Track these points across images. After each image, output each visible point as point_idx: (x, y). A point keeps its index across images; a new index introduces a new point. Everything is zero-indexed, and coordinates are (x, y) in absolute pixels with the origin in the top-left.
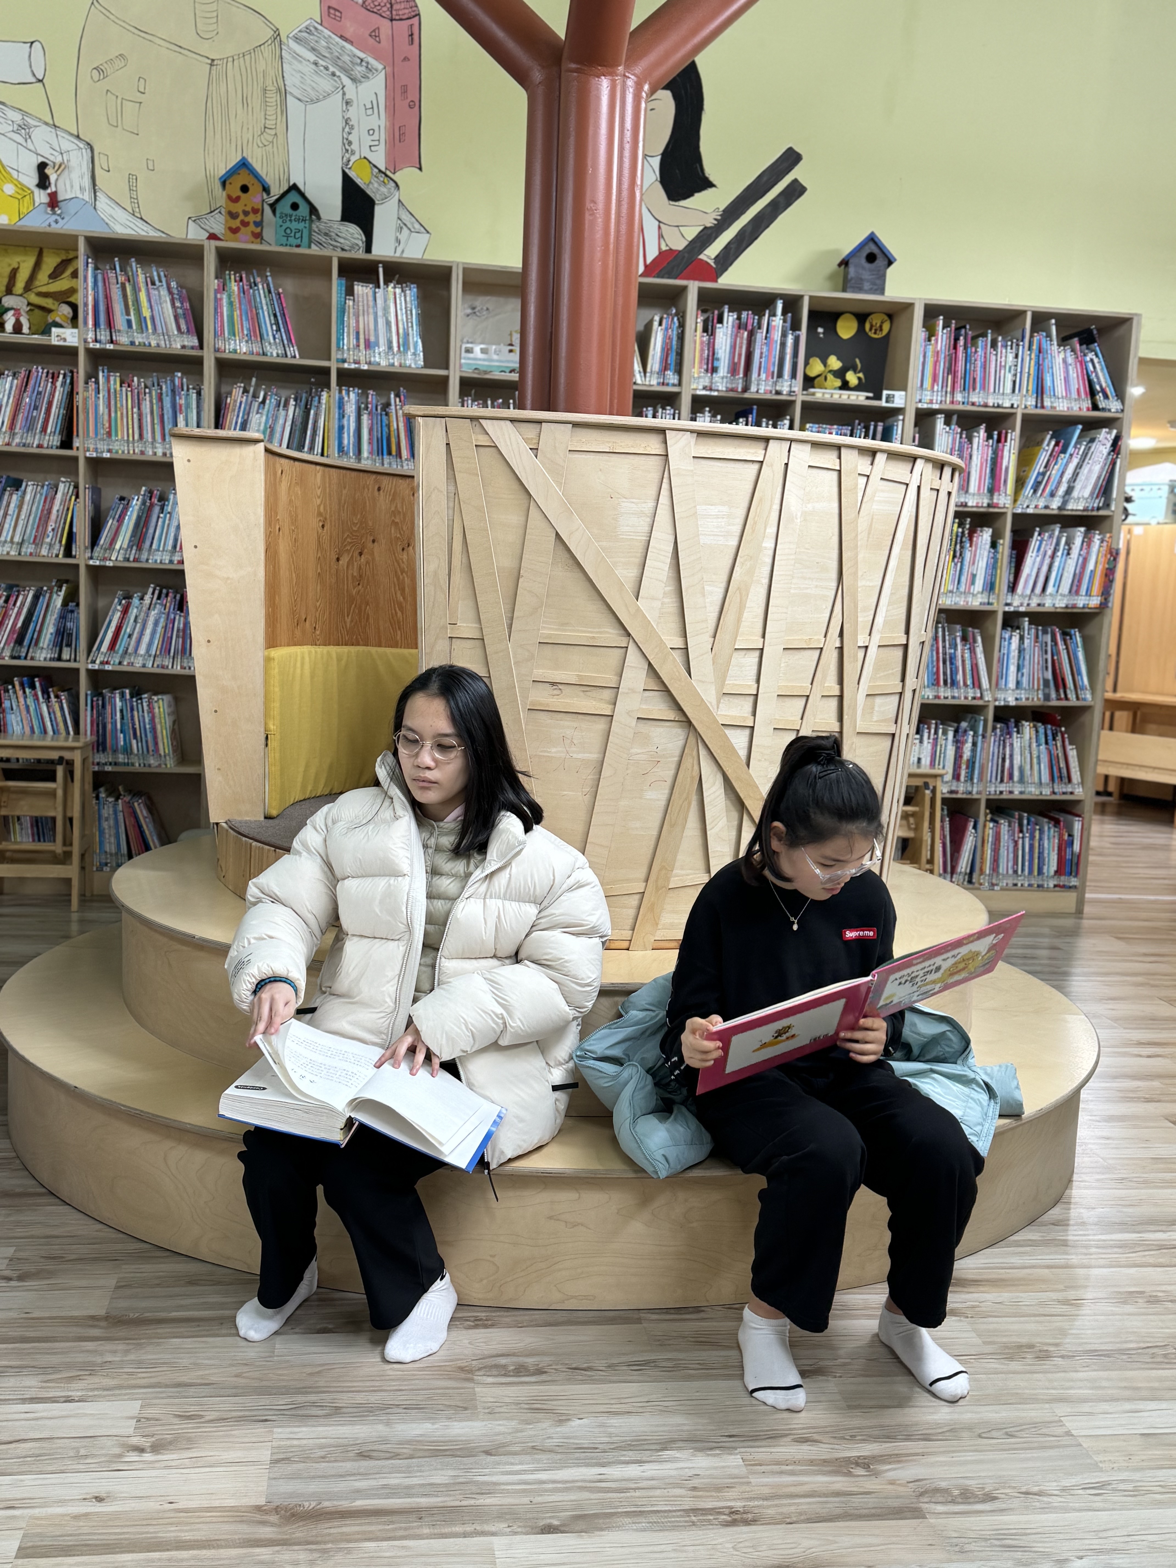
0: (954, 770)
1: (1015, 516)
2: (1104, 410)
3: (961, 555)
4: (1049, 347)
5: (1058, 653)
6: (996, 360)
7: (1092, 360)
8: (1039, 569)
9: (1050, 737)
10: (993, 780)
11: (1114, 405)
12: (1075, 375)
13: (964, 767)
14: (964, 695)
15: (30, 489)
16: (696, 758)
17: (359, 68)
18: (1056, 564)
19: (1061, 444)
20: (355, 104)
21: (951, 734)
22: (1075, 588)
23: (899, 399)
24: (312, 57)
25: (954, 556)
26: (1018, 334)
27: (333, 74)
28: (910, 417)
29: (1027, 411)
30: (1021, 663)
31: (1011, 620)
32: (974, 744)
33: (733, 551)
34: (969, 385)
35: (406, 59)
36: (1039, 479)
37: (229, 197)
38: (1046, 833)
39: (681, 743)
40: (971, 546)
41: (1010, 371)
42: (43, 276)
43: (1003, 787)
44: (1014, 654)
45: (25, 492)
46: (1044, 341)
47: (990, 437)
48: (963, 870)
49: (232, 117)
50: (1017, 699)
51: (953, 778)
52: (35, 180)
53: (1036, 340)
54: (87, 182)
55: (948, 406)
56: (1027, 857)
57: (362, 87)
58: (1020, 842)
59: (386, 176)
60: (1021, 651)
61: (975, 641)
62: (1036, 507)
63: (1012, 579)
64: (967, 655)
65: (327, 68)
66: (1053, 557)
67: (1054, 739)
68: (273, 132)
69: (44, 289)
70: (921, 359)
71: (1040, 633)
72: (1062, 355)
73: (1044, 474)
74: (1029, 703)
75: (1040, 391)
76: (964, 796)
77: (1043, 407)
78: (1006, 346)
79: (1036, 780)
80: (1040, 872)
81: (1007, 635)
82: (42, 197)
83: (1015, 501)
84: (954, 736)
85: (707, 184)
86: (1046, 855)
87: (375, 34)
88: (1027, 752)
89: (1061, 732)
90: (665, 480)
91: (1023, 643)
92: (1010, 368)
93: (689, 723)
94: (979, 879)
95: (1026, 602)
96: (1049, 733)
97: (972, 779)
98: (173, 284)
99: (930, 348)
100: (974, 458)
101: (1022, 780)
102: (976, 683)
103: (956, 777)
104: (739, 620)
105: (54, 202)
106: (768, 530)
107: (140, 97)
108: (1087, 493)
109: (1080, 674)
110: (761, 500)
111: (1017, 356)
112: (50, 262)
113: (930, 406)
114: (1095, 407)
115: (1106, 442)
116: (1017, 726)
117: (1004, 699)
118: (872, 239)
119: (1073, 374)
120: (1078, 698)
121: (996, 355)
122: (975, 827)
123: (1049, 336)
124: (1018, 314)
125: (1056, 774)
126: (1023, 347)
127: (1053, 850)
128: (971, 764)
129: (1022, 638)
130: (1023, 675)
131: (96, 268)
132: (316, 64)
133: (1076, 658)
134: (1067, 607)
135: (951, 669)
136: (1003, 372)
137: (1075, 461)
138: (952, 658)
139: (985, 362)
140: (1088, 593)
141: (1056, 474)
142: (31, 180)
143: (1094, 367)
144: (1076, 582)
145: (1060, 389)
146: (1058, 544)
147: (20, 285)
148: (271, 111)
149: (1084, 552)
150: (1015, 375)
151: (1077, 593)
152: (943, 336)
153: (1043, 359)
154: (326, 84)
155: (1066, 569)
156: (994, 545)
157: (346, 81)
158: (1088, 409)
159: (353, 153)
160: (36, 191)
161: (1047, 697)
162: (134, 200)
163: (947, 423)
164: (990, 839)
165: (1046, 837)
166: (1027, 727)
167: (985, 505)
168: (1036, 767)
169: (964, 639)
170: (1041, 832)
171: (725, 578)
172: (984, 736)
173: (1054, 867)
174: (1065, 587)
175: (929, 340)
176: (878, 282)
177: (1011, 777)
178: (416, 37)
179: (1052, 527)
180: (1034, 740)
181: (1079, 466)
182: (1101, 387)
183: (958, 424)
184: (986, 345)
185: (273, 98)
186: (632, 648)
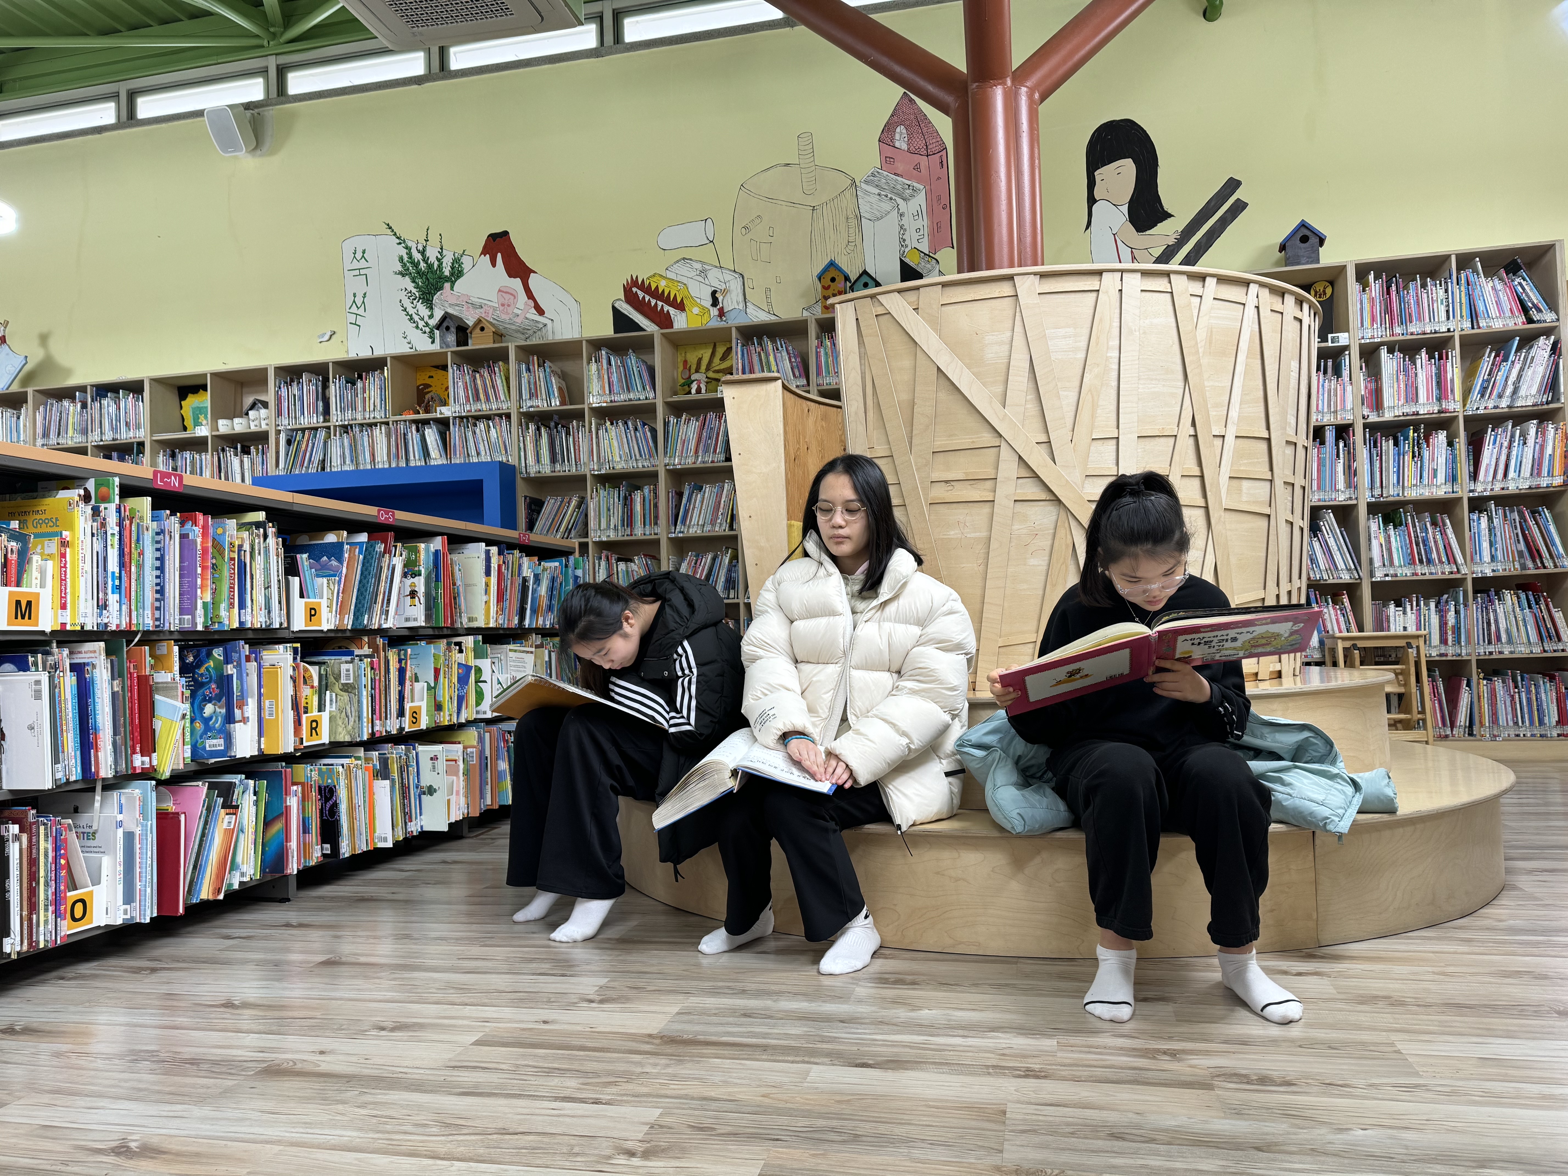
0: (1441, 636)
1: (1467, 419)
2: (1539, 321)
3: (1419, 454)
4: (1477, 280)
5: (1529, 528)
6: (1428, 297)
7: (1520, 284)
8: (1497, 460)
9: (1533, 602)
10: (1481, 642)
11: (1549, 317)
12: (1506, 298)
13: (1450, 633)
14: (1441, 571)
15: (707, 489)
16: (1068, 529)
17: (908, 191)
18: (1514, 453)
19: (1501, 355)
20: (906, 215)
21: (1432, 605)
22: (1536, 471)
23: (1343, 339)
24: (877, 191)
25: (1413, 457)
26: (1447, 275)
27: (891, 199)
28: (1355, 352)
29: (1463, 333)
30: (1492, 539)
31: (1478, 504)
32: (1457, 612)
33: (1083, 362)
34: (1405, 319)
35: (939, 178)
36: (1485, 385)
37: (824, 287)
38: (1542, 687)
39: (1054, 518)
40: (1428, 446)
41: (1442, 303)
42: (716, 360)
43: (1491, 648)
44: (1485, 532)
45: (705, 492)
46: (1471, 276)
47: (1431, 357)
48: (1462, 724)
49: (827, 240)
50: (1493, 571)
51: (1441, 642)
52: (710, 301)
53: (1463, 276)
54: (741, 298)
55: (1389, 339)
56: (1526, 710)
57: (910, 203)
58: (1517, 696)
59: (929, 256)
60: (1491, 529)
61: (1444, 524)
62: (1485, 408)
63: (1472, 469)
64: (1438, 537)
65: (886, 196)
66: (1510, 447)
67: (1537, 603)
68: (853, 244)
69: (717, 368)
70: (1359, 306)
71: (1508, 513)
72: (1491, 284)
73: (1488, 381)
74: (1507, 573)
75: (1474, 316)
76: (1454, 658)
77: (1479, 328)
78: (1436, 285)
79: (1525, 640)
80: (1541, 722)
81: (1475, 516)
82: (714, 312)
83: (1464, 406)
84: (1436, 607)
85: (1168, 215)
86: (1545, 707)
87: (917, 167)
88: (1512, 616)
89: (1543, 596)
90: (1018, 314)
91: (1493, 522)
92: (1442, 300)
93: (1058, 501)
94: (1480, 731)
95: (1489, 487)
96: (1531, 598)
97: (1459, 643)
98: (790, 348)
99: (1365, 297)
100: (1420, 375)
101: (1510, 641)
102: (1451, 559)
103: (1444, 641)
104: (1093, 416)
105: (722, 313)
106: (1110, 343)
107: (771, 239)
108: (1534, 391)
109: (1554, 544)
110: (1101, 320)
111: (1446, 291)
112: (721, 350)
113: (1372, 340)
114: (1530, 321)
115: (1545, 347)
116: (1497, 594)
117: (1481, 571)
118: (1303, 225)
119: (1504, 298)
120: (1556, 566)
121: (1427, 293)
122: (1468, 685)
123: (1475, 271)
124: (1444, 259)
125: (1544, 634)
126: (1452, 283)
127: (1552, 703)
128: (1457, 629)
129: (1490, 519)
130: (1496, 549)
131: (743, 345)
132: (879, 195)
133: (1549, 531)
134: (1530, 488)
135: (1425, 550)
136: (1435, 305)
137: (1518, 366)
138: (1425, 541)
139: (1418, 299)
140: (1550, 474)
141: (1501, 380)
142: (708, 302)
143: (1523, 289)
144: (1536, 466)
145: (1493, 311)
146: (1513, 436)
147: (703, 367)
148: (851, 231)
149: (1539, 440)
150: (1448, 306)
151: (1539, 474)
152: (1375, 287)
153: (1473, 290)
154: (886, 206)
155: (1524, 456)
156: (1450, 444)
157: (900, 201)
158: (1524, 323)
159: (907, 246)
160: (711, 308)
161: (1524, 567)
162: (769, 304)
163: (1391, 351)
164: (1486, 695)
165: (1543, 691)
166: (1508, 595)
167: (1436, 411)
168: (1522, 629)
169: (1434, 524)
170: (1537, 687)
171: (1078, 384)
172: (1466, 605)
173: (1555, 718)
174: (1526, 470)
175: (1364, 290)
176: (1313, 255)
177: (1499, 638)
178: (945, 163)
179: (1506, 424)
180: (1517, 605)
181: (1522, 370)
182: (1533, 303)
183: (1400, 351)
184: (1417, 287)
185: (853, 222)
186: (1004, 445)
